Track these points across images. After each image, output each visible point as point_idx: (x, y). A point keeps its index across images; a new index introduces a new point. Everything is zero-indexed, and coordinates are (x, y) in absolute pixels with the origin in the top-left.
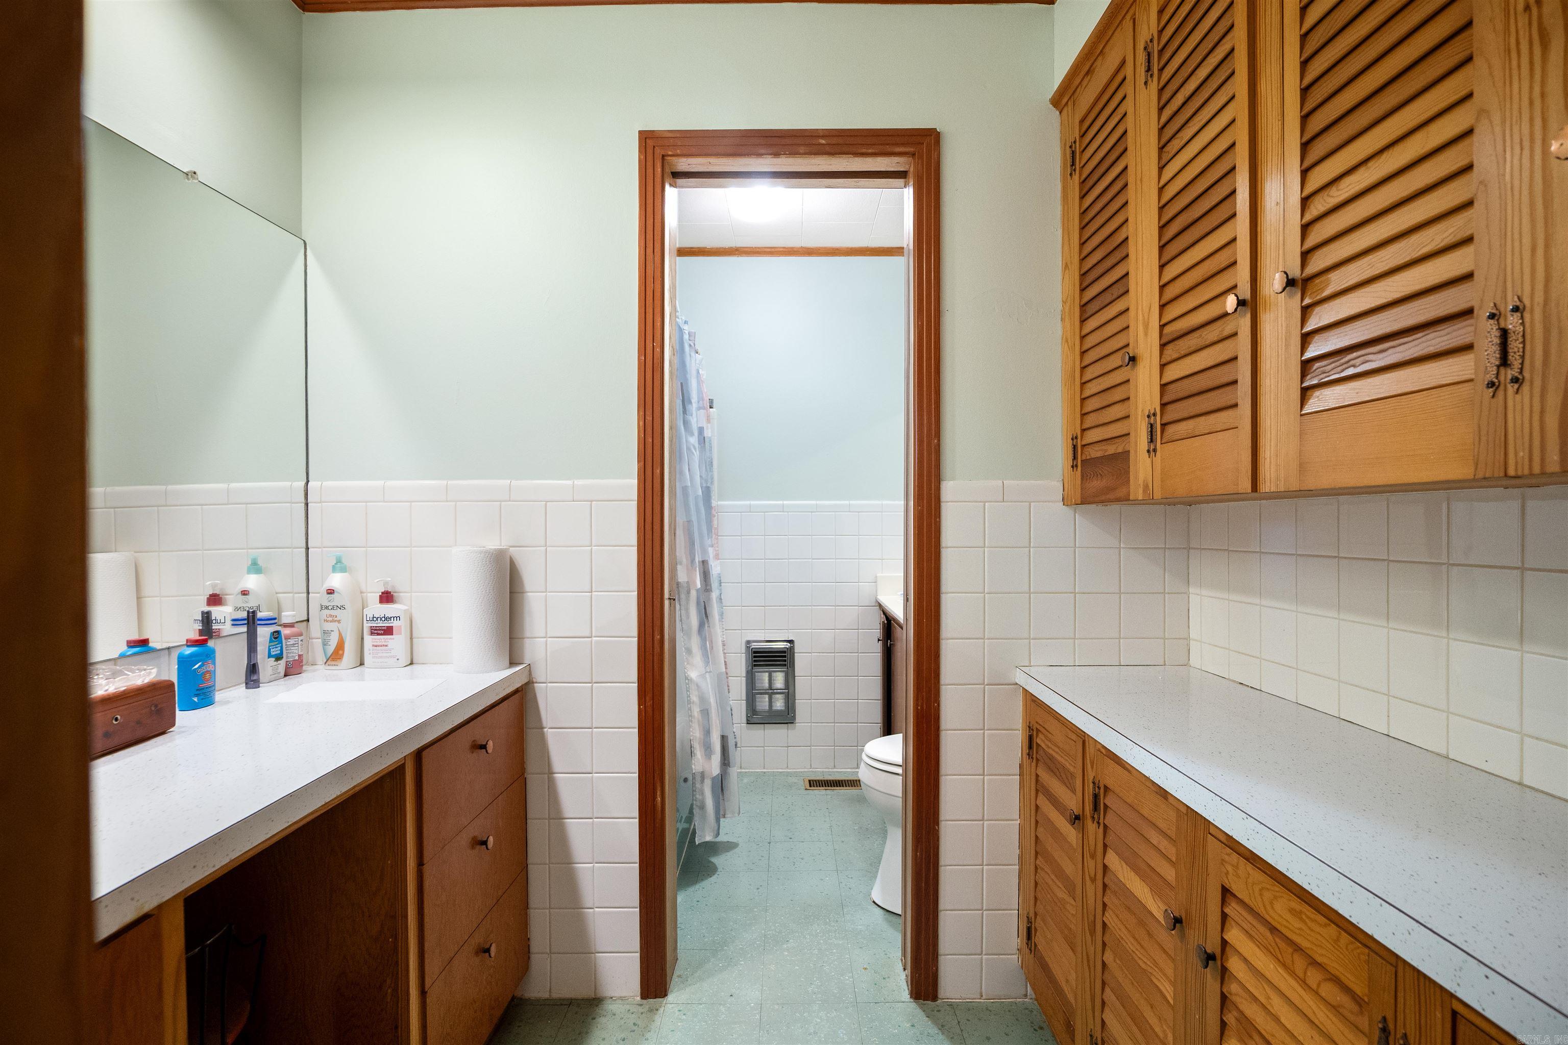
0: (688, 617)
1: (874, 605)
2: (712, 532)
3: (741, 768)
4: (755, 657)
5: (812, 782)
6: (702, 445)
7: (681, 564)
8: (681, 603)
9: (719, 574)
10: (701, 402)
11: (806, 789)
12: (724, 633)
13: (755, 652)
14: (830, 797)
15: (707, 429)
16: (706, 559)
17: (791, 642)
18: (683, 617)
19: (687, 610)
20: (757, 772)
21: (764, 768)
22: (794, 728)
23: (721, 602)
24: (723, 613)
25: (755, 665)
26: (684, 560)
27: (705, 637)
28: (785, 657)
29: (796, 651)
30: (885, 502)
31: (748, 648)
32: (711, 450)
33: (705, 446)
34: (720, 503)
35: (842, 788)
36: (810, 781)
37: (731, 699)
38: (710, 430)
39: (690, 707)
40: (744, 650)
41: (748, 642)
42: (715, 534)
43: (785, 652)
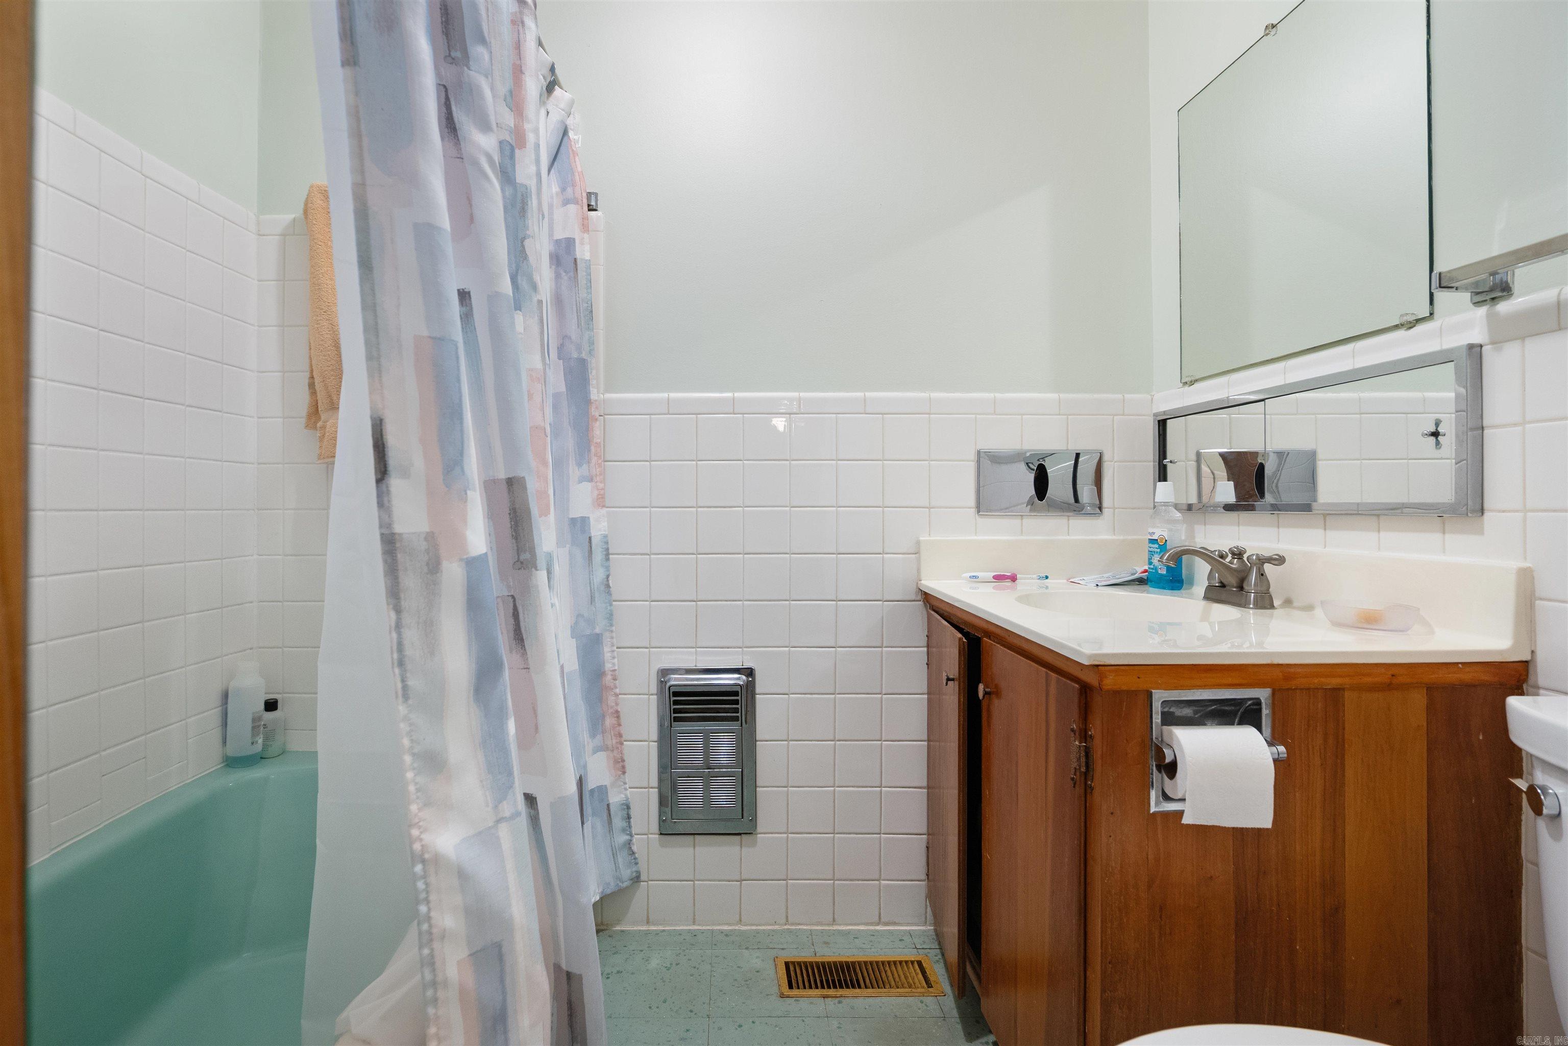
0: (431, 645)
1: (913, 598)
2: (589, 451)
3: (648, 922)
4: (676, 703)
5: (792, 968)
6: (572, 274)
7: (405, 473)
8: (404, 604)
9: (606, 536)
10: (569, 190)
11: (782, 996)
12: (615, 654)
13: (676, 694)
14: (835, 1023)
15: (582, 244)
16: (521, 473)
17: (750, 672)
18: (408, 652)
19: (429, 627)
20: (680, 933)
21: (694, 923)
22: (754, 844)
23: (609, 593)
24: (611, 615)
25: (676, 719)
26: (418, 463)
27: (502, 709)
28: (736, 702)
29: (758, 690)
30: (935, 395)
31: (662, 683)
32: (589, 287)
33: (576, 277)
34: (608, 396)
35: (858, 990)
36: (787, 964)
37: (627, 786)
38: (587, 248)
39: (432, 955)
40: (654, 688)
41: (664, 673)
42: (596, 455)
43: (736, 694)
